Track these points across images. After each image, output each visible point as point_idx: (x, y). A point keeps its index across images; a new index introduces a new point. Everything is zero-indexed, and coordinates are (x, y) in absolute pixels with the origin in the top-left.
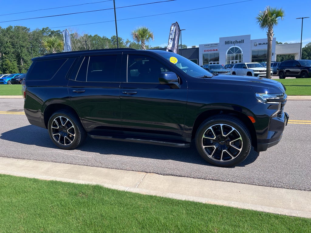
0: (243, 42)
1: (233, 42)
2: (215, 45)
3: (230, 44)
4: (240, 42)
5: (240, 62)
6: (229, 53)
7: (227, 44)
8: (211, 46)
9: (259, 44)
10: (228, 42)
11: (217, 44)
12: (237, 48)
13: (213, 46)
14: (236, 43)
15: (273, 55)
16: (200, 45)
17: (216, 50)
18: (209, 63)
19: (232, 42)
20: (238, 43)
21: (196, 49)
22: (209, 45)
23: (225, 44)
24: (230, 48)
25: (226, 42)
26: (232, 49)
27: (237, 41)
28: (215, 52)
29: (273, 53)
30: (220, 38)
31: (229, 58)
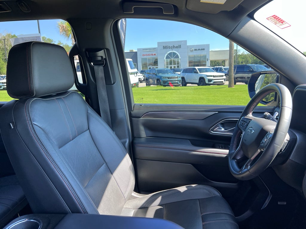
0: (180, 48)
1: (171, 47)
2: (153, 49)
3: (168, 48)
4: (177, 47)
5: (178, 67)
6: (167, 57)
7: (165, 49)
8: (150, 50)
9: (196, 50)
10: (166, 46)
11: (155, 49)
12: (174, 54)
13: (151, 50)
14: (174, 48)
15: (207, 61)
16: (138, 49)
17: (155, 55)
18: (148, 67)
19: (169, 47)
20: (175, 48)
21: (134, 53)
22: (147, 49)
23: (164, 49)
24: (168, 53)
25: (164, 47)
26: (170, 54)
27: (175, 47)
28: (154, 56)
29: (207, 59)
30: (158, 43)
31: (167, 63)
